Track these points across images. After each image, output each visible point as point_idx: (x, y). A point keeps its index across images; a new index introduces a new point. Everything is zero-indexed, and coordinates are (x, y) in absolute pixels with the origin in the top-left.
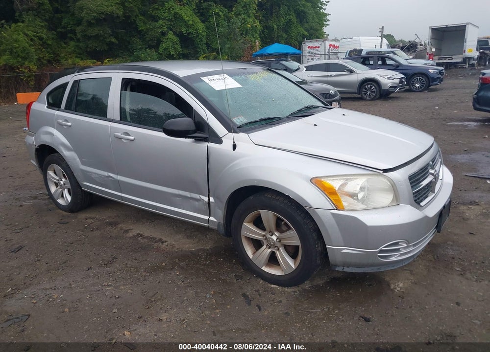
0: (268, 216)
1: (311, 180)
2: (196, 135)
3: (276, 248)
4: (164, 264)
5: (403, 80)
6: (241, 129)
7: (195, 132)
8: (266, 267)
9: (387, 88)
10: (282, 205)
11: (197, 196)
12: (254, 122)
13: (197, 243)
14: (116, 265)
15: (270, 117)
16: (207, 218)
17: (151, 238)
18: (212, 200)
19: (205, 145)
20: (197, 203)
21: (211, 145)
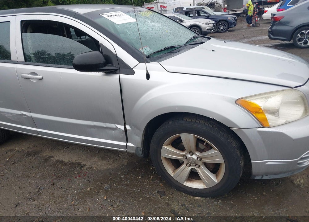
0: (188, 138)
1: (236, 102)
2: (107, 68)
3: (197, 166)
4: (89, 189)
5: (215, 25)
6: (149, 58)
7: (105, 65)
8: (186, 182)
9: (205, 30)
10: (204, 128)
11: (113, 126)
12: (160, 51)
13: (113, 163)
14: (42, 196)
15: (173, 45)
16: (124, 144)
17: (70, 164)
18: (128, 127)
19: (116, 77)
20: (114, 132)
21: (123, 76)
